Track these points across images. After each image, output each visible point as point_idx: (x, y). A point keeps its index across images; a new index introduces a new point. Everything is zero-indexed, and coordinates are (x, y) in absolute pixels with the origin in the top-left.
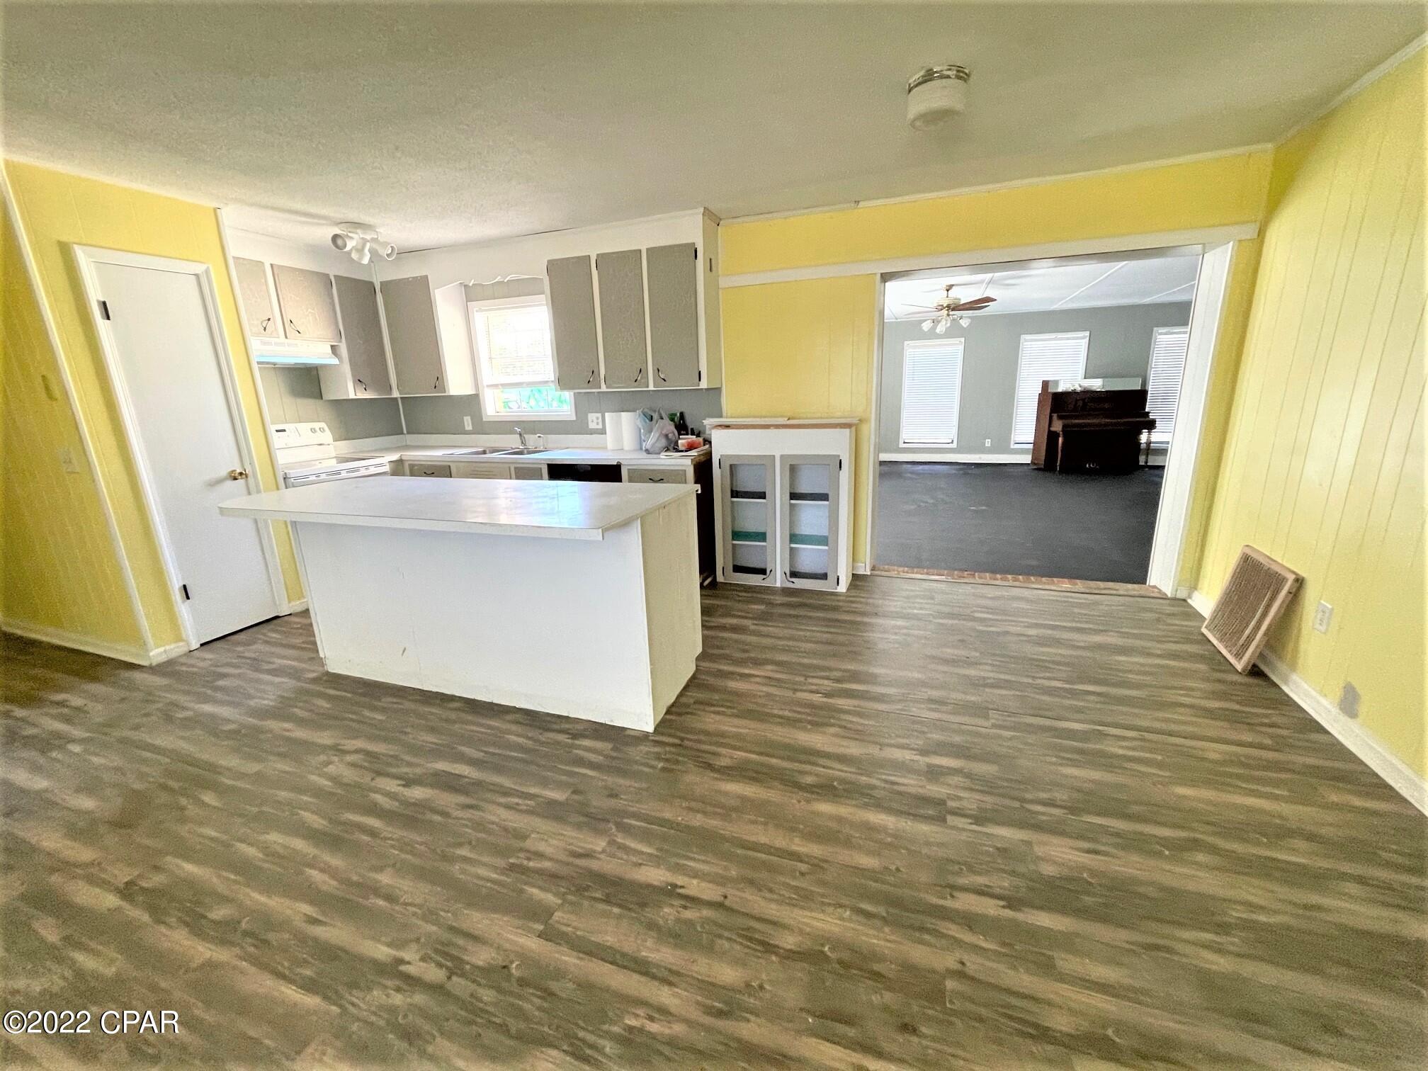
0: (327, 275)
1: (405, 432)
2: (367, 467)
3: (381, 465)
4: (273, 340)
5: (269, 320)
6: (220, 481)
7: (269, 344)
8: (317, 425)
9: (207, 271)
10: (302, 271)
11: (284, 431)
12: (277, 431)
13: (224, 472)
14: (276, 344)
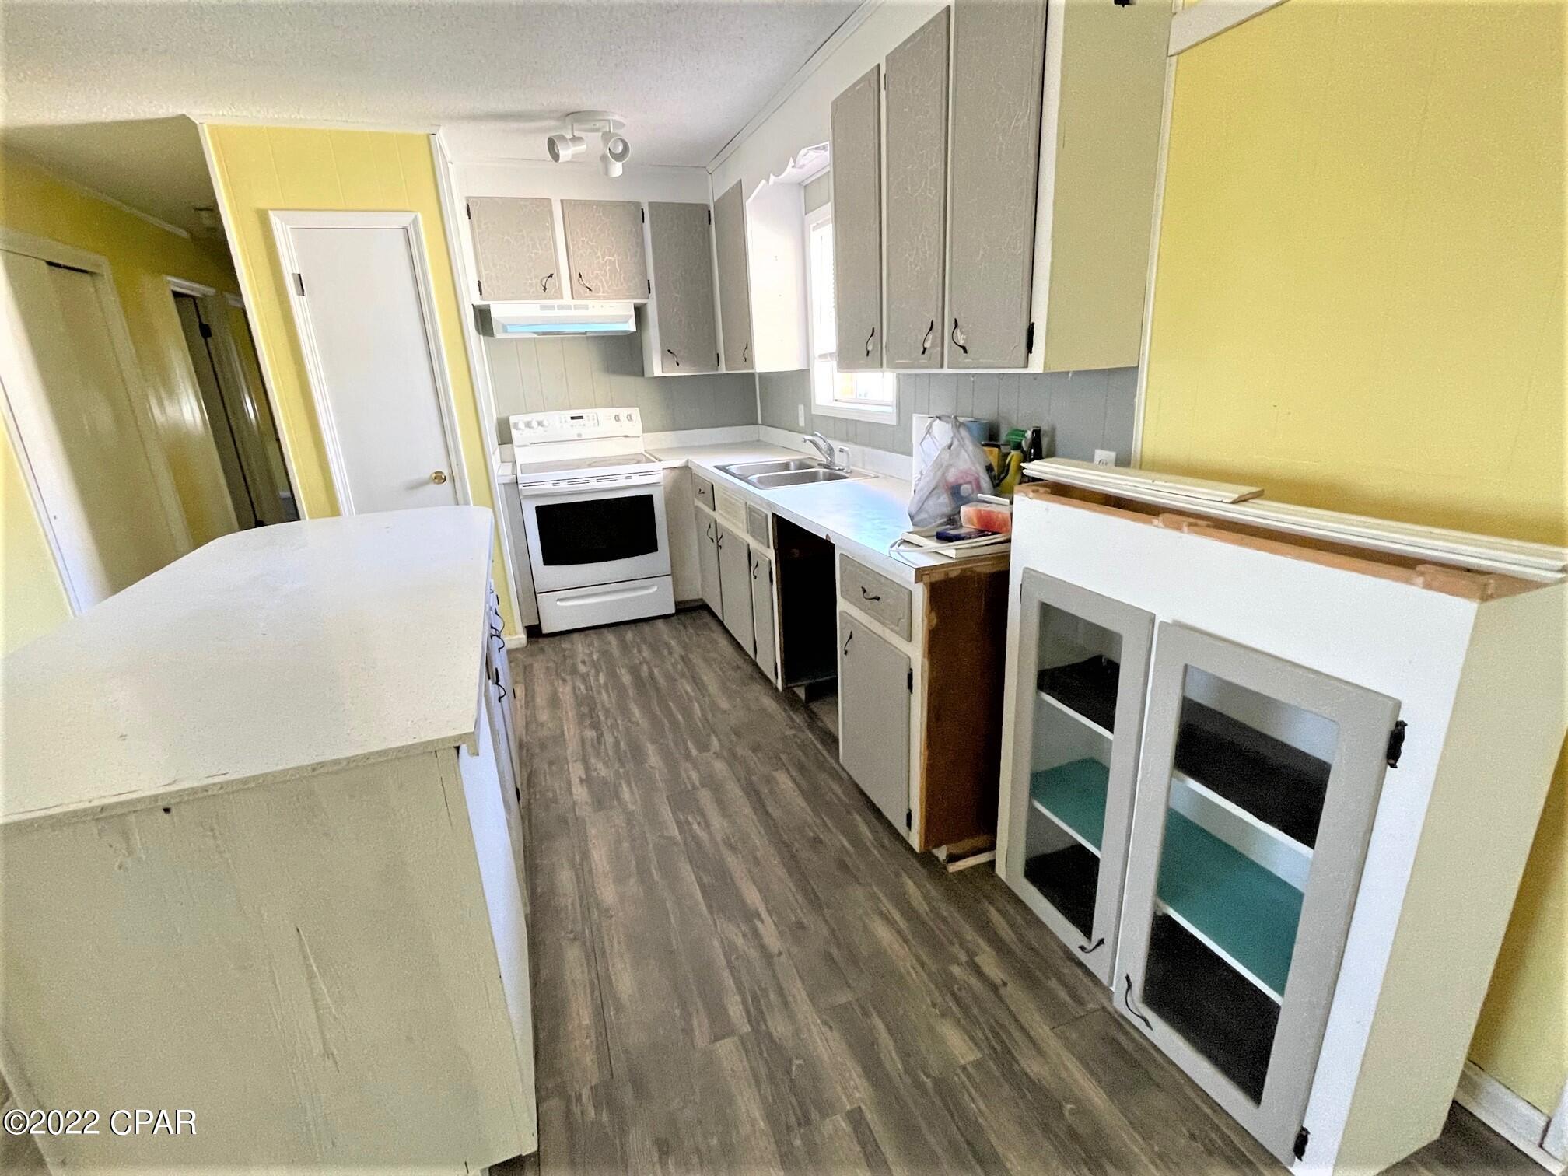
0: (637, 204)
1: (760, 421)
2: (629, 476)
3: (654, 473)
4: (557, 302)
5: (551, 276)
6: (421, 484)
7: (552, 308)
8: (624, 412)
9: (415, 222)
10: (600, 204)
11: (581, 417)
12: (572, 418)
13: (428, 472)
14: (561, 308)
